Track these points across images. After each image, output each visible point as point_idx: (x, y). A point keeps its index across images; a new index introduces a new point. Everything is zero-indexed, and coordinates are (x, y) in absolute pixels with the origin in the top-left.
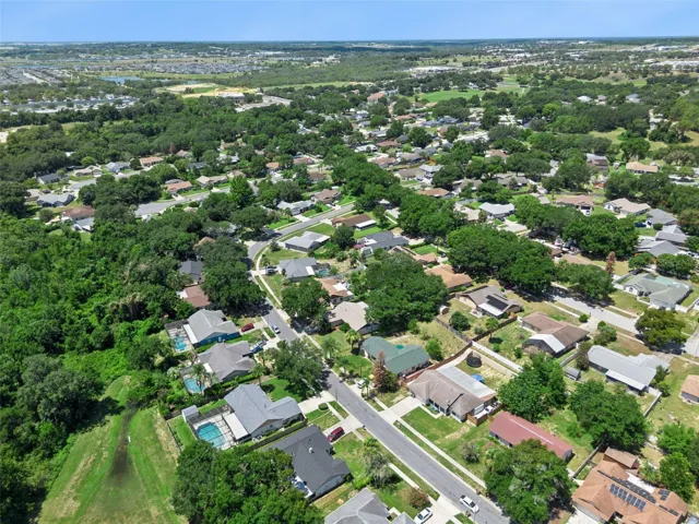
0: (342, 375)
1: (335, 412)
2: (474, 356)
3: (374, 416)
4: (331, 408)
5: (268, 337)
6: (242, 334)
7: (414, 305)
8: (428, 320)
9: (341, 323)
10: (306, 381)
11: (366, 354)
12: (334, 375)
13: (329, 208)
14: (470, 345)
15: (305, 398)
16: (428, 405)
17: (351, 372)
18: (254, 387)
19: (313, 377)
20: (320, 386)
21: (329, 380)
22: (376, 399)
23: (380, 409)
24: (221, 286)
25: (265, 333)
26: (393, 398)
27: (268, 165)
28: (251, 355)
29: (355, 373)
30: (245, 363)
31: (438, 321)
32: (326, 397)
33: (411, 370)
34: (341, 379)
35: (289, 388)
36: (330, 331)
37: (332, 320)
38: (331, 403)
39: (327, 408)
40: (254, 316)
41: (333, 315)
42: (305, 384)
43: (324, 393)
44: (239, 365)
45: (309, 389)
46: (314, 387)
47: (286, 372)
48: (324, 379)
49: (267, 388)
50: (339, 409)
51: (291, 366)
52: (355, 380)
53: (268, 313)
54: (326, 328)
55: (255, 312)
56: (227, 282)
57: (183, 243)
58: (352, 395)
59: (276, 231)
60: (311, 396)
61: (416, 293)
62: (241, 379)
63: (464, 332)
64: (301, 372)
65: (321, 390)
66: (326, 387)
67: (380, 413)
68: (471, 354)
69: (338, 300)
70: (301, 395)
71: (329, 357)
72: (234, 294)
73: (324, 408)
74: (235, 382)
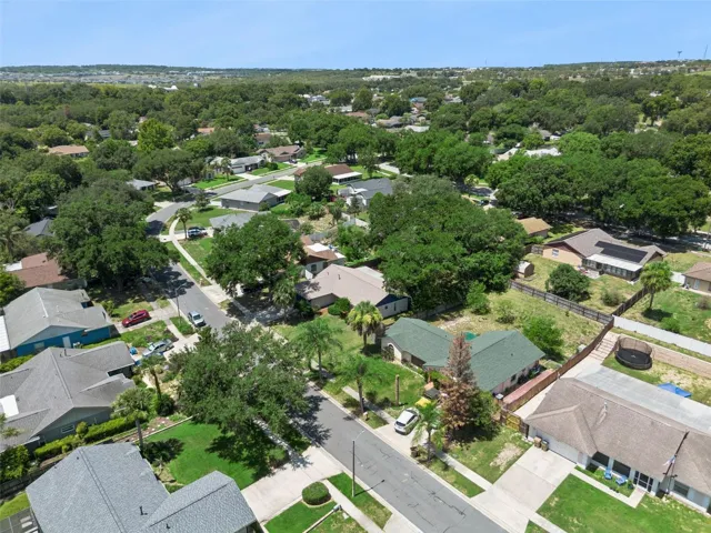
0: (350, 403)
1: (350, 509)
2: (626, 346)
3: (462, 511)
4: (337, 495)
5: (177, 333)
6: (121, 330)
7: (472, 261)
8: (500, 288)
9: (332, 300)
10: (264, 425)
11: (398, 354)
12: (332, 406)
13: (287, 166)
14: (610, 327)
15: (262, 471)
16: (591, 469)
17: (371, 395)
18: (125, 450)
19: (282, 412)
20: (301, 437)
21: (323, 419)
22: (449, 459)
23: (473, 490)
24: (79, 236)
25: (173, 329)
26: (493, 454)
27: (200, 130)
28: (129, 372)
29: (380, 398)
30: (108, 390)
31: (521, 287)
32: (320, 464)
33: (508, 384)
34: (348, 412)
35: (221, 446)
36: (310, 315)
37: (312, 295)
38: (334, 480)
39: (327, 497)
40: (154, 299)
41: (315, 287)
42: (262, 433)
43: (313, 453)
44: (92, 393)
45: (273, 444)
46: (286, 437)
47: (210, 402)
48: (308, 416)
49: (157, 452)
50: (359, 497)
51: (225, 388)
52: (385, 414)
53: (182, 293)
54: (302, 311)
55: (157, 291)
56: (96, 229)
57: (32, 188)
58: (389, 453)
59: (208, 190)
60: (279, 465)
61: (476, 236)
62: (94, 430)
63: (583, 304)
64: (252, 401)
65: (304, 446)
66: (318, 438)
67: (475, 502)
68: (619, 343)
69: (319, 265)
70: (252, 462)
71: (315, 365)
72: (107, 252)
73: (317, 497)
74: (74, 439)
